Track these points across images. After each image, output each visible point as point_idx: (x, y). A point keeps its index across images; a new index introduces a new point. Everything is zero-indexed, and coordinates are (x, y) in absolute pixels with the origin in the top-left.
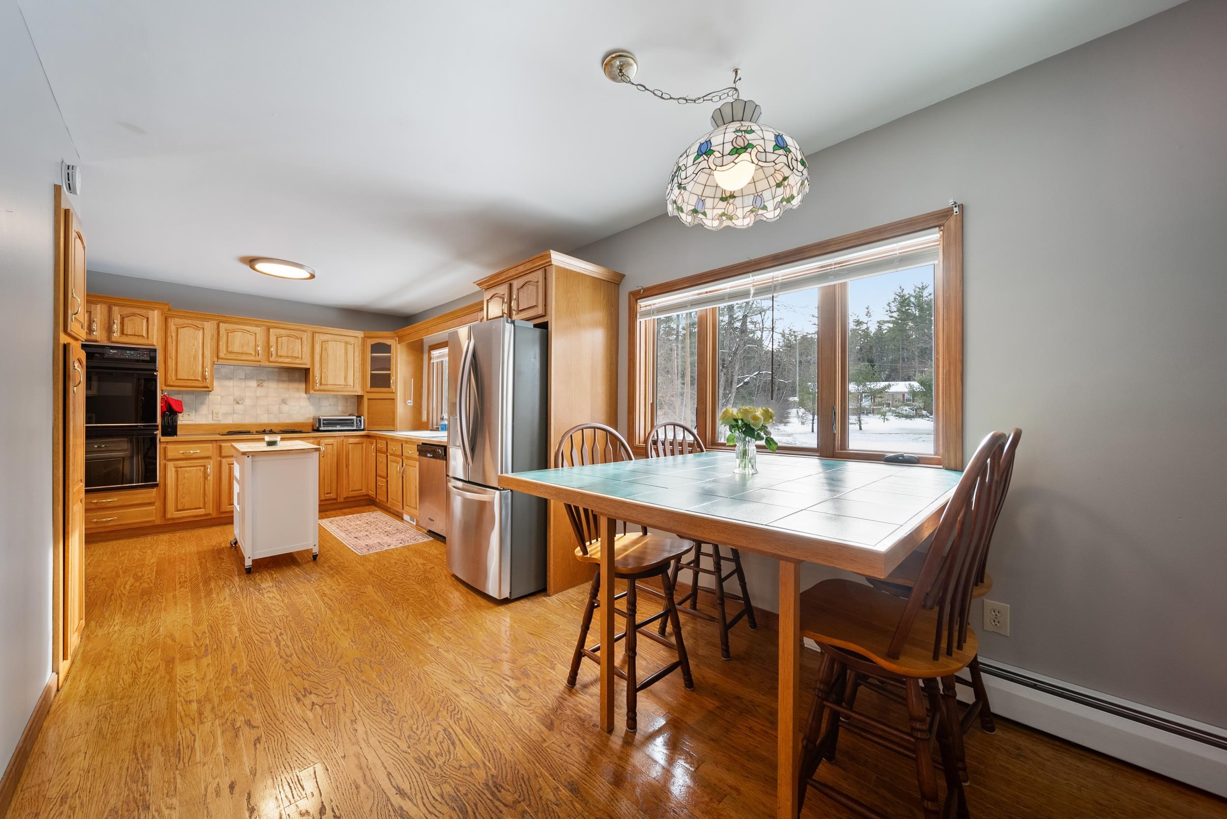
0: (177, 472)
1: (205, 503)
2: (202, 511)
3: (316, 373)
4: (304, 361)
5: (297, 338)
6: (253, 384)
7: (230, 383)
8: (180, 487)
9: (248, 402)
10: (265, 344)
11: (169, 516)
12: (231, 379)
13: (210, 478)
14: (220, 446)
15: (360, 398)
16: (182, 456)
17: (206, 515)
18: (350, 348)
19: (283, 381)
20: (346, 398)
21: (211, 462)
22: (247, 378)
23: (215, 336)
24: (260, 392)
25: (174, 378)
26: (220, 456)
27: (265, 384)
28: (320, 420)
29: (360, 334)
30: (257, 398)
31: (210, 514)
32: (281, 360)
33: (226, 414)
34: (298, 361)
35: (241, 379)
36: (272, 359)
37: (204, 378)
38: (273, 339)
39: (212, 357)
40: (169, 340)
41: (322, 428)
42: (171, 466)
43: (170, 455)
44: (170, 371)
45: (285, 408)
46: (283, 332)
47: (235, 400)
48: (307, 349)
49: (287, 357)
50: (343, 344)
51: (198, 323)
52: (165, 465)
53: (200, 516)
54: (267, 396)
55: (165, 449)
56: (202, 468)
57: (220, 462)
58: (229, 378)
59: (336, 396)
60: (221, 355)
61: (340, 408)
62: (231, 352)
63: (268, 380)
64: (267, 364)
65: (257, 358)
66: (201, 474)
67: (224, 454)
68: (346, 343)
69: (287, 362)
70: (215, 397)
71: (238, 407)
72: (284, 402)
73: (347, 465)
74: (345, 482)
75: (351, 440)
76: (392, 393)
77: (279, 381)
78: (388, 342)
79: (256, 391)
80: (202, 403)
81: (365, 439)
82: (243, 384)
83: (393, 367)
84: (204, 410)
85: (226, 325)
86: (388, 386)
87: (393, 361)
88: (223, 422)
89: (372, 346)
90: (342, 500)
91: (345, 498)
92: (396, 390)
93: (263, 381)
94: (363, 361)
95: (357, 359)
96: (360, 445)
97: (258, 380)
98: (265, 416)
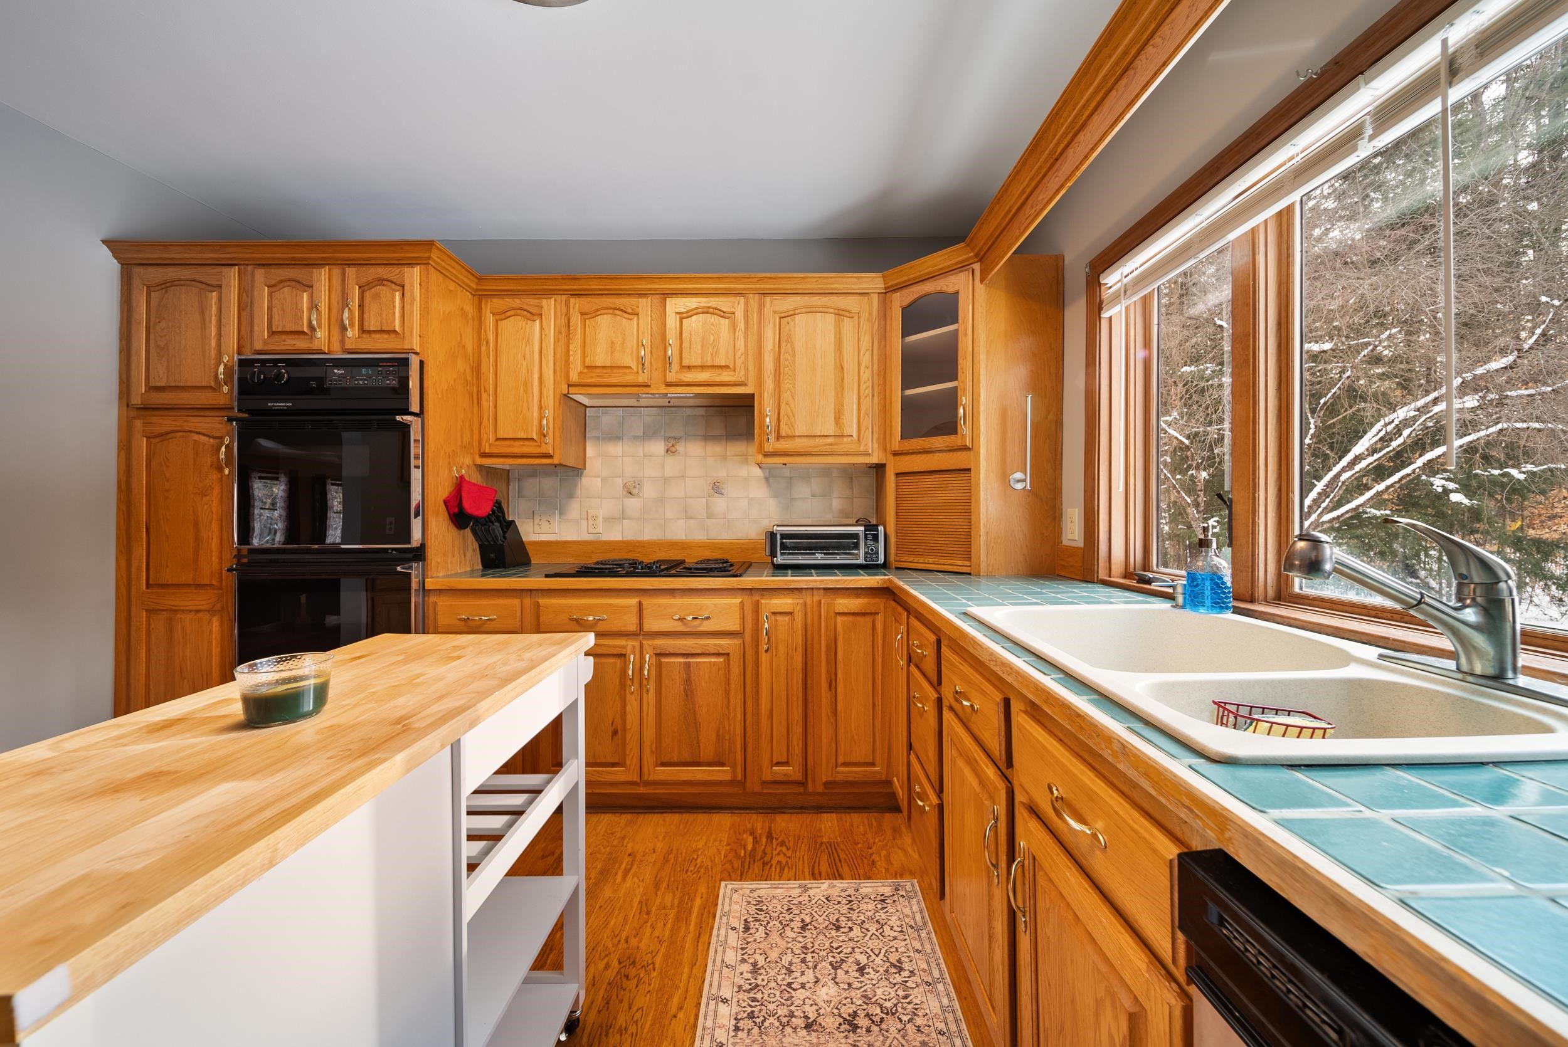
3: (767, 407)
4: (741, 375)
5: (722, 315)
6: (658, 447)
7: (616, 449)
9: (649, 491)
10: (659, 340)
12: (618, 438)
15: (879, 471)
18: (849, 327)
20: (850, 473)
22: (648, 434)
24: (671, 466)
27: (680, 447)
28: (773, 536)
29: (874, 282)
30: (666, 480)
32: (689, 377)
33: (610, 520)
34: (726, 377)
35: (636, 438)
36: (671, 377)
37: (542, 434)
38: (672, 322)
39: (556, 383)
41: (779, 559)
43: (443, 622)
45: (720, 504)
46: (692, 303)
47: (625, 486)
48: (744, 343)
49: (703, 367)
50: (831, 319)
51: (530, 302)
54: (683, 476)
55: (435, 607)
58: (615, 436)
59: (826, 471)
61: (836, 504)
62: (590, 368)
63: (688, 437)
65: (641, 378)
68: (840, 314)
69: (709, 383)
70: (590, 482)
71: (633, 503)
72: (717, 488)
73: (832, 684)
74: (825, 732)
75: (844, 603)
76: (965, 448)
77: (707, 438)
78: (949, 284)
79: (663, 466)
80: (571, 496)
81: (878, 603)
82: (639, 450)
83: (965, 364)
84: (574, 510)
85: (583, 300)
86: (951, 428)
87: (965, 345)
88: (605, 537)
89: (907, 311)
90: (820, 789)
91: (827, 784)
92: (975, 437)
93: (677, 439)
94: (884, 360)
95: (866, 359)
96: (868, 619)
97: (667, 439)
98: (681, 523)
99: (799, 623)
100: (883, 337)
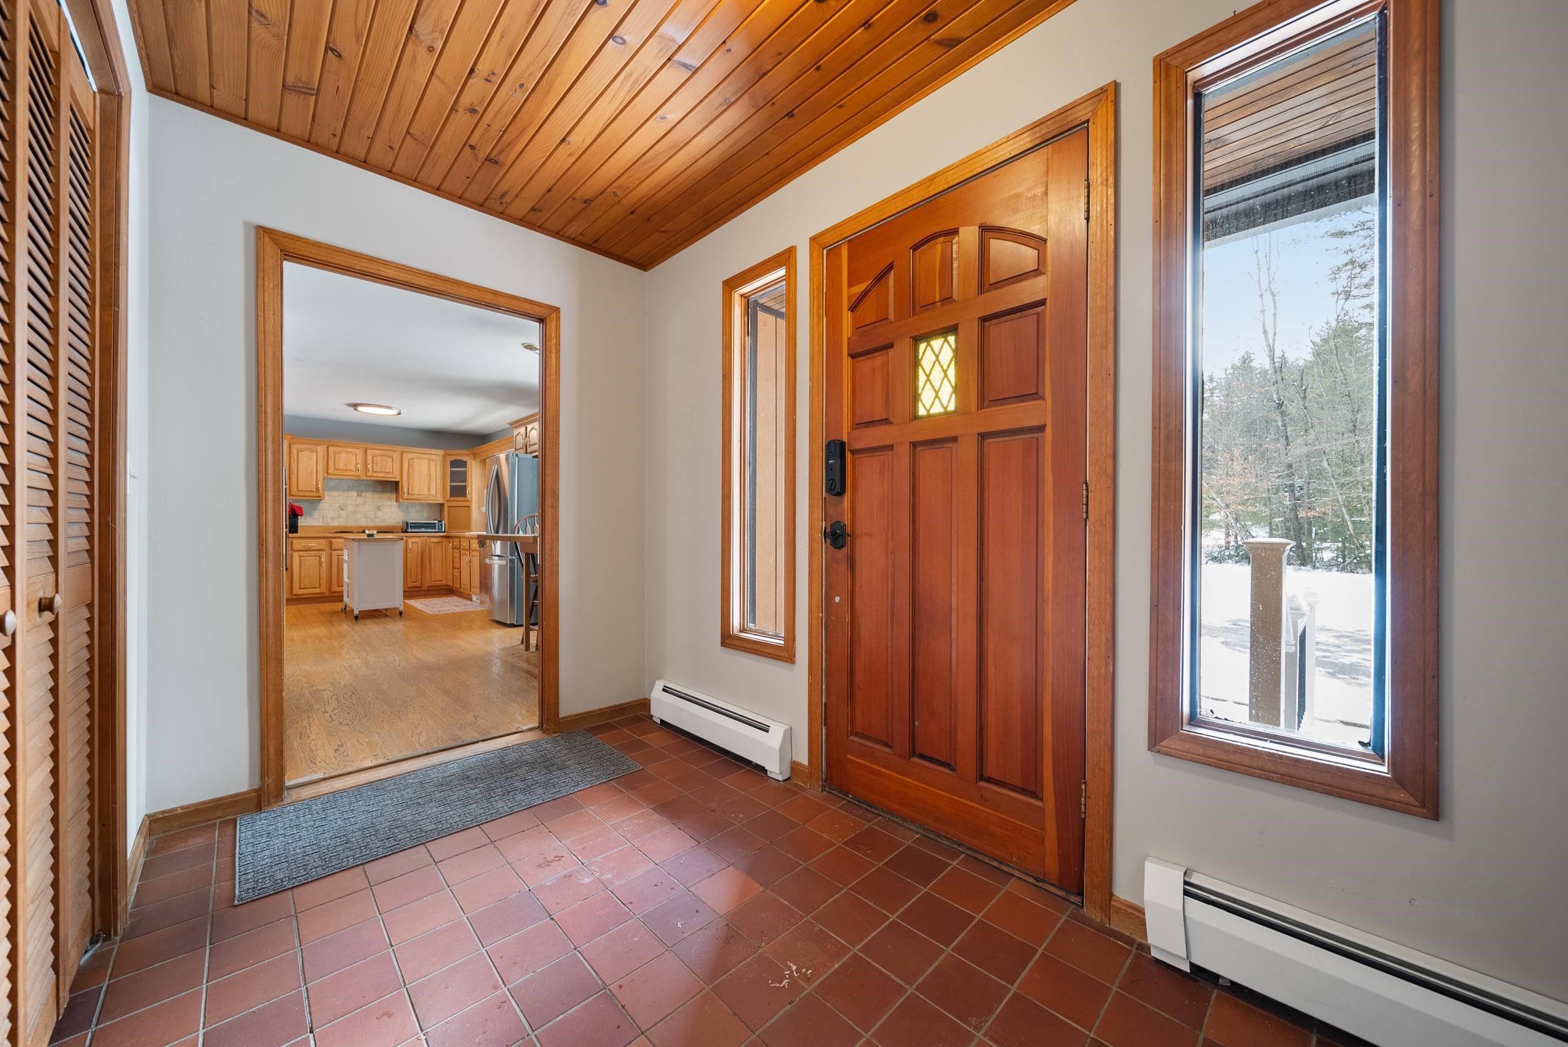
0: (300, 560)
1: (320, 585)
2: (318, 591)
3: (404, 486)
4: (395, 475)
5: (388, 457)
6: (354, 494)
7: (336, 494)
8: (302, 571)
9: (350, 509)
10: (364, 462)
11: (295, 592)
12: (337, 490)
13: (324, 565)
14: (331, 542)
15: (442, 505)
16: (303, 548)
17: (321, 593)
18: (433, 464)
19: (377, 492)
20: (430, 506)
21: (325, 553)
22: (349, 489)
23: (326, 457)
24: (360, 500)
25: (296, 490)
26: (331, 549)
27: (364, 494)
28: (407, 523)
29: (441, 452)
30: (357, 505)
31: (324, 593)
32: (375, 475)
33: (333, 518)
34: (389, 476)
35: (344, 490)
36: (369, 474)
37: (318, 489)
38: (369, 458)
39: (323, 474)
40: (292, 460)
41: (409, 530)
42: (296, 555)
43: (296, 547)
44: (293, 485)
45: (379, 514)
46: (378, 452)
47: (339, 507)
48: (397, 466)
49: (381, 472)
50: (426, 461)
51: (312, 447)
52: (292, 555)
53: (317, 594)
54: (364, 504)
55: (292, 542)
56: (318, 558)
57: (331, 554)
58: (335, 489)
59: (421, 505)
60: (330, 471)
61: (425, 514)
62: (337, 470)
63: (366, 491)
64: (365, 478)
65: (357, 474)
66: (317, 562)
67: (333, 548)
68: (429, 460)
69: (381, 476)
70: (324, 504)
71: (343, 513)
72: (379, 508)
73: (430, 561)
74: (428, 573)
75: (433, 540)
76: (468, 501)
77: (375, 491)
78: (464, 459)
79: (356, 501)
80: (315, 509)
81: (444, 539)
82: (346, 494)
83: (469, 480)
84: (317, 514)
85: (334, 448)
86: (465, 495)
87: (469, 475)
88: (331, 524)
89: (451, 462)
90: (426, 588)
91: (428, 587)
92: (471, 498)
93: (362, 491)
94: (444, 474)
95: (438, 473)
96: (440, 544)
97: (358, 491)
98: (364, 520)
99: (420, 545)
100: (444, 467)
